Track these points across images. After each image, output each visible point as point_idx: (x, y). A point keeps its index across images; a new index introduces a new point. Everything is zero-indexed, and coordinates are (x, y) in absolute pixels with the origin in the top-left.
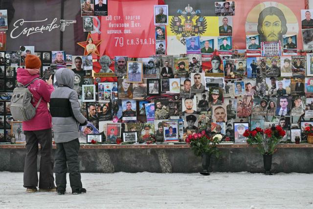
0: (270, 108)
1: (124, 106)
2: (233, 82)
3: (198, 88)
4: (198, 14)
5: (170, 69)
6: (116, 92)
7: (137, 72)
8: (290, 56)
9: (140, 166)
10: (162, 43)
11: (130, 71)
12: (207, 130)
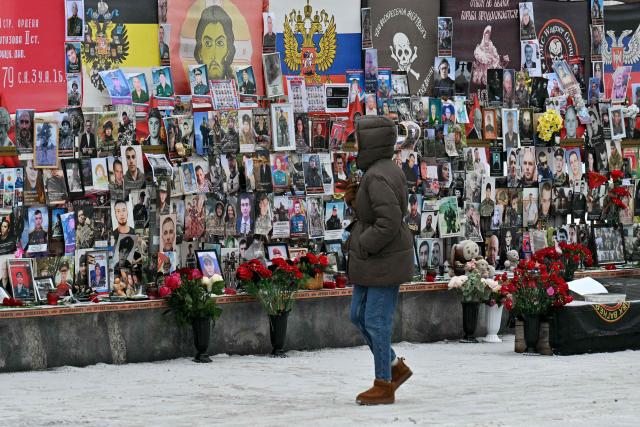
0: (227, 219)
1: (32, 220)
2: (179, 165)
3: (134, 178)
4: (114, 19)
5: (92, 137)
6: (21, 190)
7: (49, 144)
8: (249, 108)
9: (83, 352)
10: (76, 79)
11: (38, 143)
12: (150, 268)
